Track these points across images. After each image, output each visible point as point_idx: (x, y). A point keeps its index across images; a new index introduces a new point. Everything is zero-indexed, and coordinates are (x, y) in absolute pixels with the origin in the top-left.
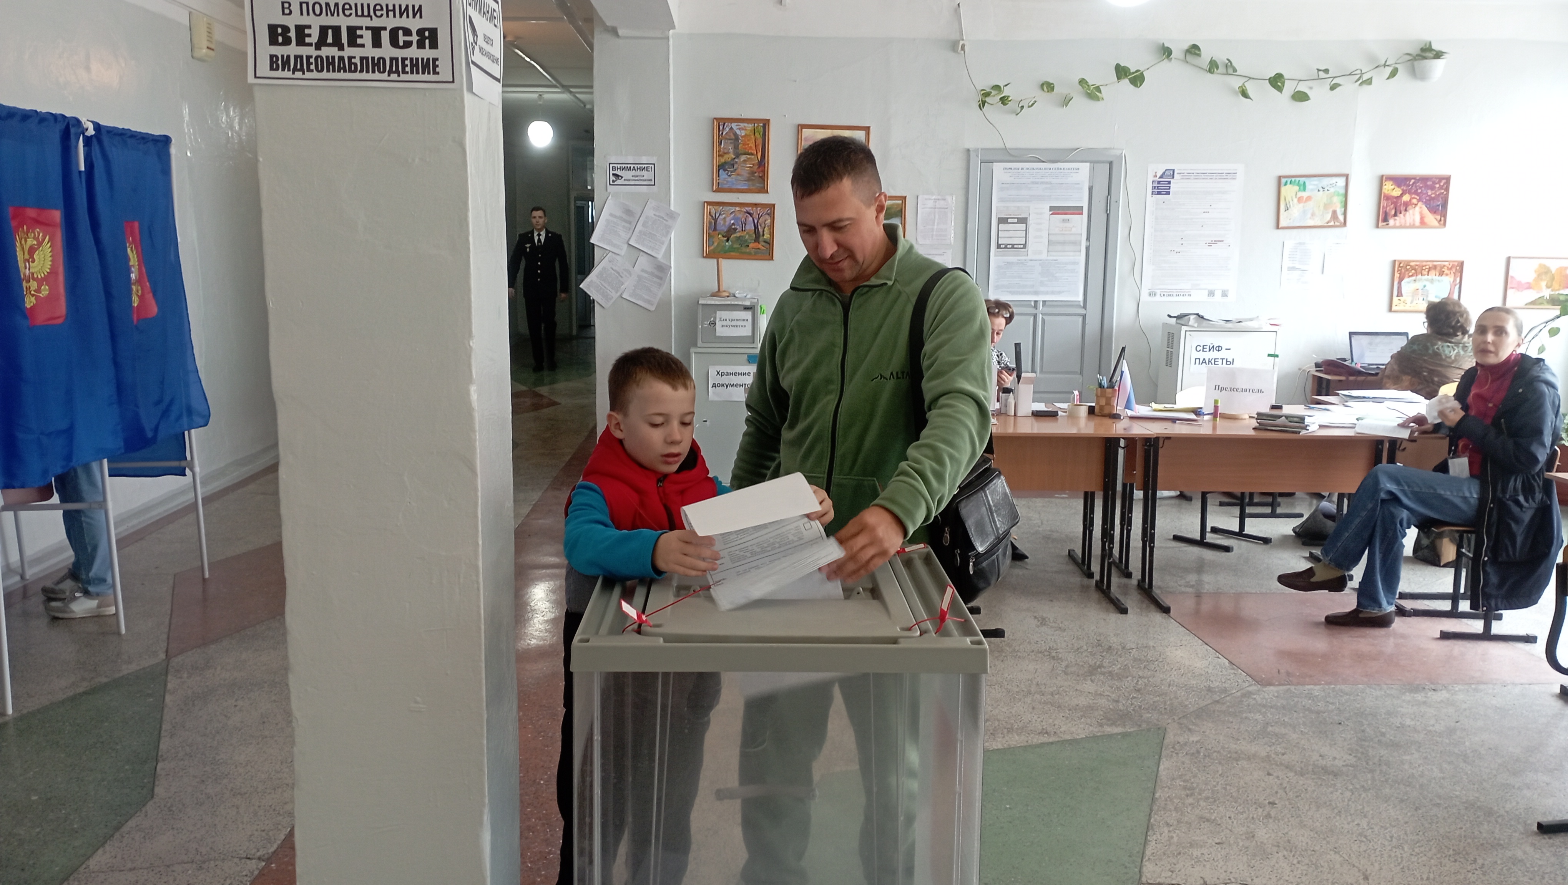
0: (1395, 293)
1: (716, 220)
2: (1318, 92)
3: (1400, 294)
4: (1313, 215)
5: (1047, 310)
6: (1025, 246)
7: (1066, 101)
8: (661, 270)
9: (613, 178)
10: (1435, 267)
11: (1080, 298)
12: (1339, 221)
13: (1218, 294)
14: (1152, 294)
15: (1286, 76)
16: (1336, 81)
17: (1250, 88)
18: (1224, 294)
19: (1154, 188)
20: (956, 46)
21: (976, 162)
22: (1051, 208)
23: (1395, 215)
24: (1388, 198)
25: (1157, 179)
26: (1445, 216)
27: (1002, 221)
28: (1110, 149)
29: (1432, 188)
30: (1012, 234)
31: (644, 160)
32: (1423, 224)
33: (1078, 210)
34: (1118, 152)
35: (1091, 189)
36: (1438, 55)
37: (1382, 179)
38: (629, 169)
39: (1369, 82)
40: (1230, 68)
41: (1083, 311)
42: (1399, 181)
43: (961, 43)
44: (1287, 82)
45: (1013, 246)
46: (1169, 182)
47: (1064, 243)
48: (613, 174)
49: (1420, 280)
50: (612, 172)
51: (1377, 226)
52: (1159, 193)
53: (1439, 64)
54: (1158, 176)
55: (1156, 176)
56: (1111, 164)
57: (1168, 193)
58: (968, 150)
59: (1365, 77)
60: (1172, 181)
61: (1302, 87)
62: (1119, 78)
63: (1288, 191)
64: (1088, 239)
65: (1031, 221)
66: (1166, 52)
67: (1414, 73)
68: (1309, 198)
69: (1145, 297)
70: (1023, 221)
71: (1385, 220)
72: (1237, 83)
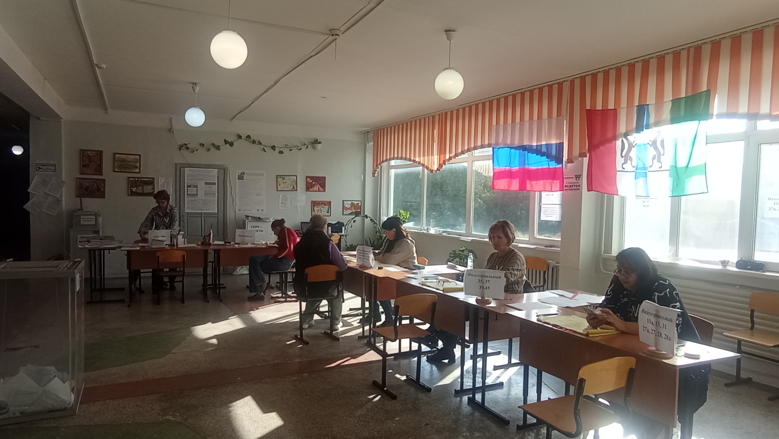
0: (313, 210)
1: (82, 184)
2: (286, 151)
3: (314, 211)
4: (287, 187)
5: (205, 216)
6: (197, 195)
7: (209, 150)
8: (58, 201)
9: (37, 168)
10: (323, 203)
11: (216, 211)
12: (295, 189)
13: (260, 210)
14: (240, 210)
15: (276, 146)
16: (291, 148)
17: (265, 148)
18: (262, 210)
19: (238, 177)
20: (170, 130)
21: (178, 167)
22: (205, 183)
23: (311, 188)
24: (309, 182)
25: (239, 175)
26: (325, 188)
27: (188, 186)
28: (224, 165)
29: (321, 180)
30: (192, 191)
31: (52, 162)
32: (319, 191)
33: (214, 184)
34: (226, 166)
35: (218, 177)
36: (320, 143)
37: (307, 177)
38: (45, 166)
39: (301, 149)
40: (260, 143)
41: (217, 216)
42: (311, 178)
43: (172, 130)
44: (276, 148)
45: (193, 195)
46: (243, 176)
47: (210, 194)
48: (38, 167)
49: (319, 207)
50: (37, 166)
51: (306, 191)
52: (240, 179)
53: (320, 145)
54: (240, 173)
55: (239, 174)
56: (224, 170)
57: (243, 179)
58: (176, 164)
59: (300, 148)
60: (244, 176)
61: (281, 150)
62: (226, 144)
63: (280, 180)
64: (218, 193)
65: (198, 187)
66: (240, 137)
67: (314, 148)
68: (286, 182)
69: (237, 211)
70: (196, 187)
71: (309, 189)
72: (262, 147)
